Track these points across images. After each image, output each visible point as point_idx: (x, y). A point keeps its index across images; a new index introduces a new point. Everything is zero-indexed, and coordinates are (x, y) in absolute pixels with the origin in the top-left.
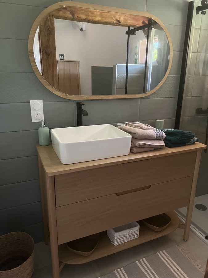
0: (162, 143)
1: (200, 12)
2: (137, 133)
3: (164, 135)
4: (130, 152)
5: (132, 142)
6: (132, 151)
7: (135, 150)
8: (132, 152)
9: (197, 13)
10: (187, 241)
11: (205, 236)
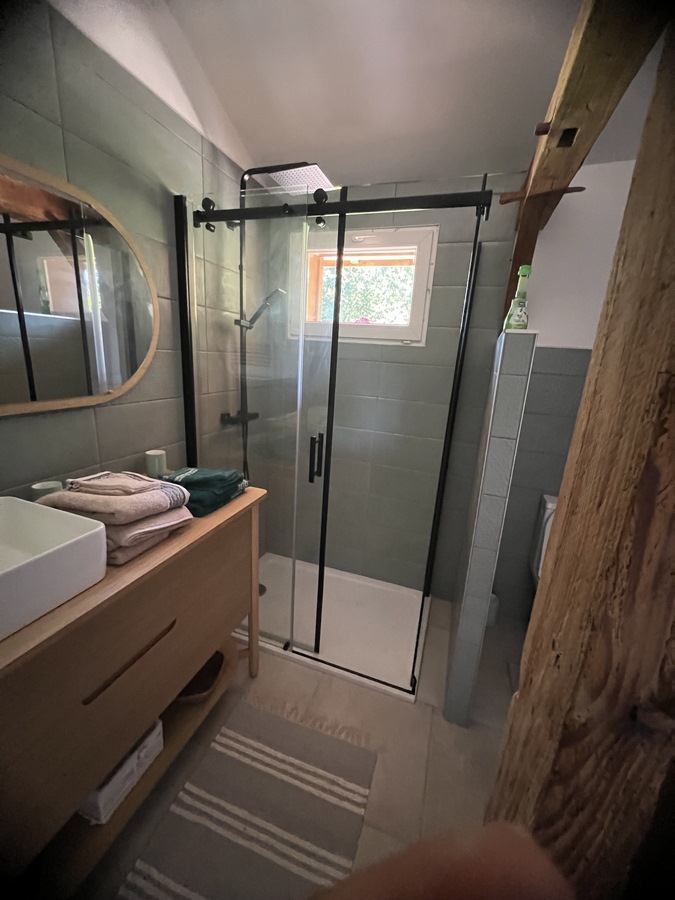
0: (185, 514)
1: (203, 225)
2: (120, 512)
3: (187, 494)
4: (109, 564)
5: (108, 537)
6: (112, 561)
7: (121, 557)
8: (112, 564)
9: (196, 225)
10: (256, 676)
11: (282, 646)
